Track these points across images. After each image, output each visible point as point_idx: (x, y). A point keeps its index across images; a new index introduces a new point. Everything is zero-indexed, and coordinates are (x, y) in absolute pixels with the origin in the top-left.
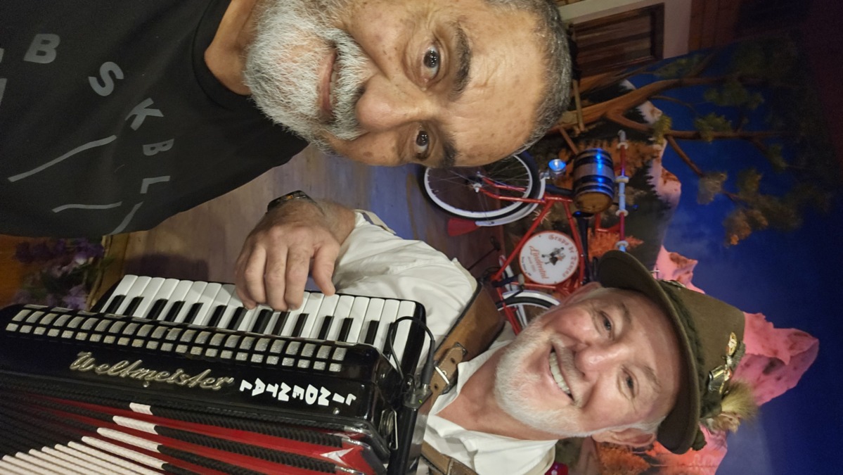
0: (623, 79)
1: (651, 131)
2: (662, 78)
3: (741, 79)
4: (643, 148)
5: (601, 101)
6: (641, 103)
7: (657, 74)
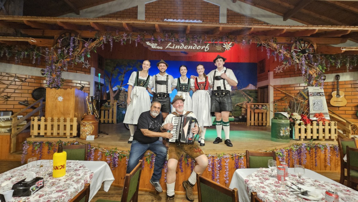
0: (106, 92)
1: (119, 89)
2: (108, 85)
3: (112, 71)
4: (122, 91)
5: (110, 97)
6: (112, 90)
7: (107, 86)
